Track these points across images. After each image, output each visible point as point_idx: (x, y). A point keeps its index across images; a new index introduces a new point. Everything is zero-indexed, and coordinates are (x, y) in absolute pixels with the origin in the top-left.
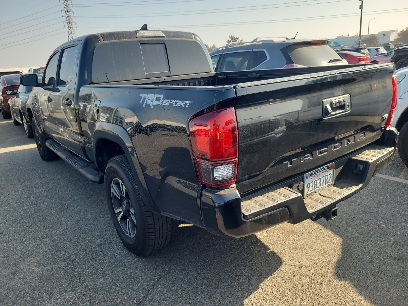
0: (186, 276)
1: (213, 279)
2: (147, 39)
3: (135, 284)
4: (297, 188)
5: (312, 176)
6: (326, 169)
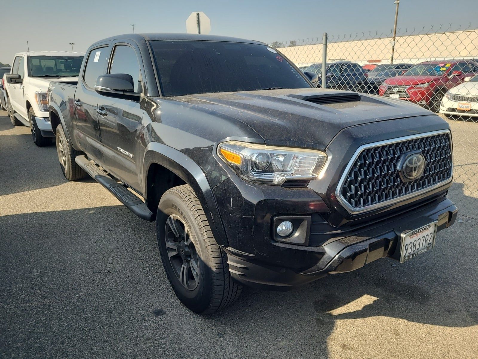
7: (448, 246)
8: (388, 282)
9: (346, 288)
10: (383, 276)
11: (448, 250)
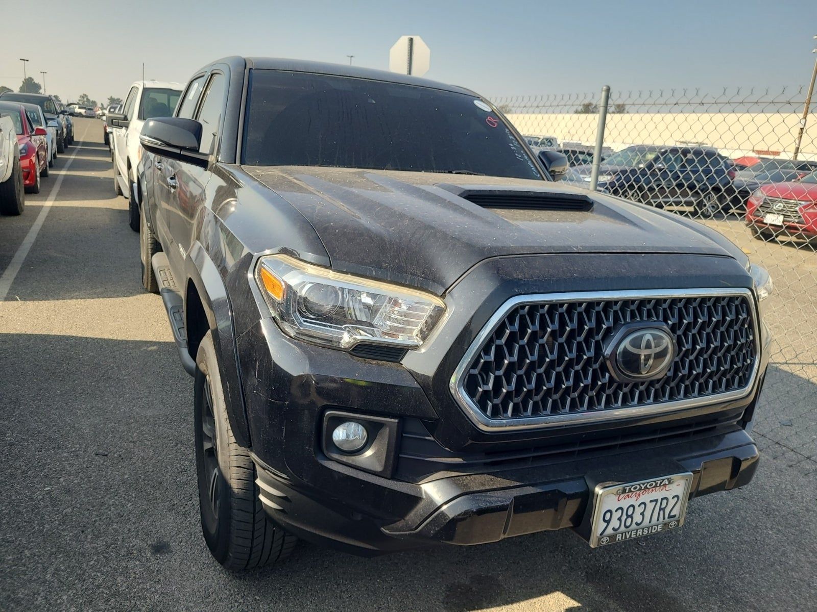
7: (773, 524)
8: (614, 575)
9: (524, 571)
10: (609, 562)
11: (770, 532)
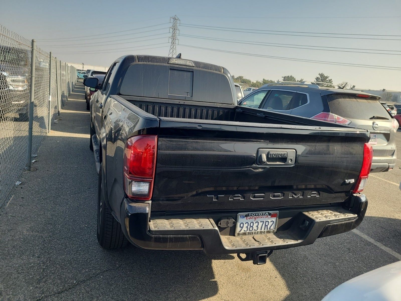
0: (128, 276)
1: (147, 286)
2: (177, 66)
3: (85, 268)
4: (226, 223)
5: (248, 217)
6: (267, 215)
